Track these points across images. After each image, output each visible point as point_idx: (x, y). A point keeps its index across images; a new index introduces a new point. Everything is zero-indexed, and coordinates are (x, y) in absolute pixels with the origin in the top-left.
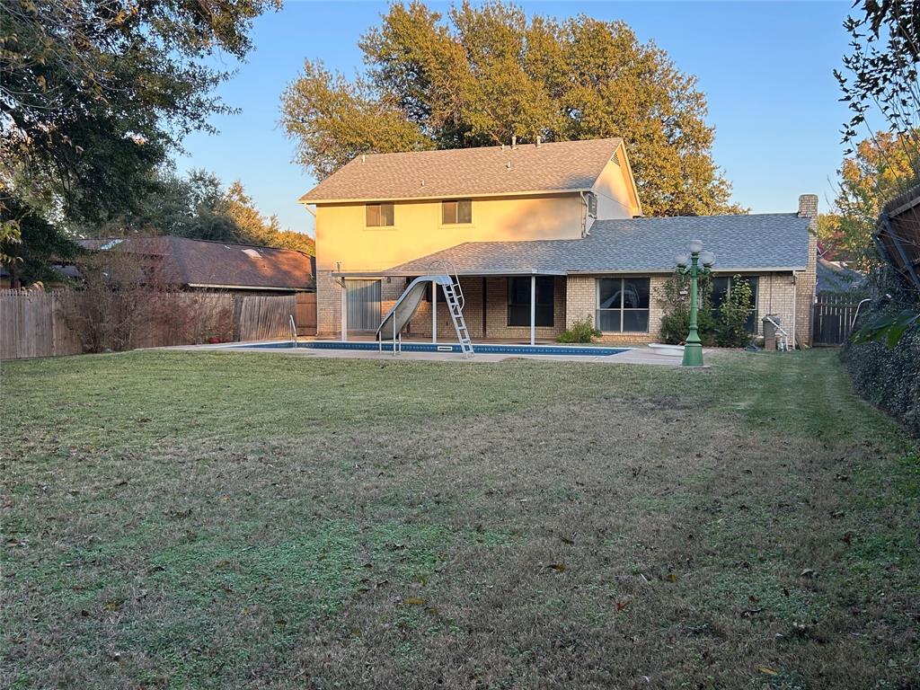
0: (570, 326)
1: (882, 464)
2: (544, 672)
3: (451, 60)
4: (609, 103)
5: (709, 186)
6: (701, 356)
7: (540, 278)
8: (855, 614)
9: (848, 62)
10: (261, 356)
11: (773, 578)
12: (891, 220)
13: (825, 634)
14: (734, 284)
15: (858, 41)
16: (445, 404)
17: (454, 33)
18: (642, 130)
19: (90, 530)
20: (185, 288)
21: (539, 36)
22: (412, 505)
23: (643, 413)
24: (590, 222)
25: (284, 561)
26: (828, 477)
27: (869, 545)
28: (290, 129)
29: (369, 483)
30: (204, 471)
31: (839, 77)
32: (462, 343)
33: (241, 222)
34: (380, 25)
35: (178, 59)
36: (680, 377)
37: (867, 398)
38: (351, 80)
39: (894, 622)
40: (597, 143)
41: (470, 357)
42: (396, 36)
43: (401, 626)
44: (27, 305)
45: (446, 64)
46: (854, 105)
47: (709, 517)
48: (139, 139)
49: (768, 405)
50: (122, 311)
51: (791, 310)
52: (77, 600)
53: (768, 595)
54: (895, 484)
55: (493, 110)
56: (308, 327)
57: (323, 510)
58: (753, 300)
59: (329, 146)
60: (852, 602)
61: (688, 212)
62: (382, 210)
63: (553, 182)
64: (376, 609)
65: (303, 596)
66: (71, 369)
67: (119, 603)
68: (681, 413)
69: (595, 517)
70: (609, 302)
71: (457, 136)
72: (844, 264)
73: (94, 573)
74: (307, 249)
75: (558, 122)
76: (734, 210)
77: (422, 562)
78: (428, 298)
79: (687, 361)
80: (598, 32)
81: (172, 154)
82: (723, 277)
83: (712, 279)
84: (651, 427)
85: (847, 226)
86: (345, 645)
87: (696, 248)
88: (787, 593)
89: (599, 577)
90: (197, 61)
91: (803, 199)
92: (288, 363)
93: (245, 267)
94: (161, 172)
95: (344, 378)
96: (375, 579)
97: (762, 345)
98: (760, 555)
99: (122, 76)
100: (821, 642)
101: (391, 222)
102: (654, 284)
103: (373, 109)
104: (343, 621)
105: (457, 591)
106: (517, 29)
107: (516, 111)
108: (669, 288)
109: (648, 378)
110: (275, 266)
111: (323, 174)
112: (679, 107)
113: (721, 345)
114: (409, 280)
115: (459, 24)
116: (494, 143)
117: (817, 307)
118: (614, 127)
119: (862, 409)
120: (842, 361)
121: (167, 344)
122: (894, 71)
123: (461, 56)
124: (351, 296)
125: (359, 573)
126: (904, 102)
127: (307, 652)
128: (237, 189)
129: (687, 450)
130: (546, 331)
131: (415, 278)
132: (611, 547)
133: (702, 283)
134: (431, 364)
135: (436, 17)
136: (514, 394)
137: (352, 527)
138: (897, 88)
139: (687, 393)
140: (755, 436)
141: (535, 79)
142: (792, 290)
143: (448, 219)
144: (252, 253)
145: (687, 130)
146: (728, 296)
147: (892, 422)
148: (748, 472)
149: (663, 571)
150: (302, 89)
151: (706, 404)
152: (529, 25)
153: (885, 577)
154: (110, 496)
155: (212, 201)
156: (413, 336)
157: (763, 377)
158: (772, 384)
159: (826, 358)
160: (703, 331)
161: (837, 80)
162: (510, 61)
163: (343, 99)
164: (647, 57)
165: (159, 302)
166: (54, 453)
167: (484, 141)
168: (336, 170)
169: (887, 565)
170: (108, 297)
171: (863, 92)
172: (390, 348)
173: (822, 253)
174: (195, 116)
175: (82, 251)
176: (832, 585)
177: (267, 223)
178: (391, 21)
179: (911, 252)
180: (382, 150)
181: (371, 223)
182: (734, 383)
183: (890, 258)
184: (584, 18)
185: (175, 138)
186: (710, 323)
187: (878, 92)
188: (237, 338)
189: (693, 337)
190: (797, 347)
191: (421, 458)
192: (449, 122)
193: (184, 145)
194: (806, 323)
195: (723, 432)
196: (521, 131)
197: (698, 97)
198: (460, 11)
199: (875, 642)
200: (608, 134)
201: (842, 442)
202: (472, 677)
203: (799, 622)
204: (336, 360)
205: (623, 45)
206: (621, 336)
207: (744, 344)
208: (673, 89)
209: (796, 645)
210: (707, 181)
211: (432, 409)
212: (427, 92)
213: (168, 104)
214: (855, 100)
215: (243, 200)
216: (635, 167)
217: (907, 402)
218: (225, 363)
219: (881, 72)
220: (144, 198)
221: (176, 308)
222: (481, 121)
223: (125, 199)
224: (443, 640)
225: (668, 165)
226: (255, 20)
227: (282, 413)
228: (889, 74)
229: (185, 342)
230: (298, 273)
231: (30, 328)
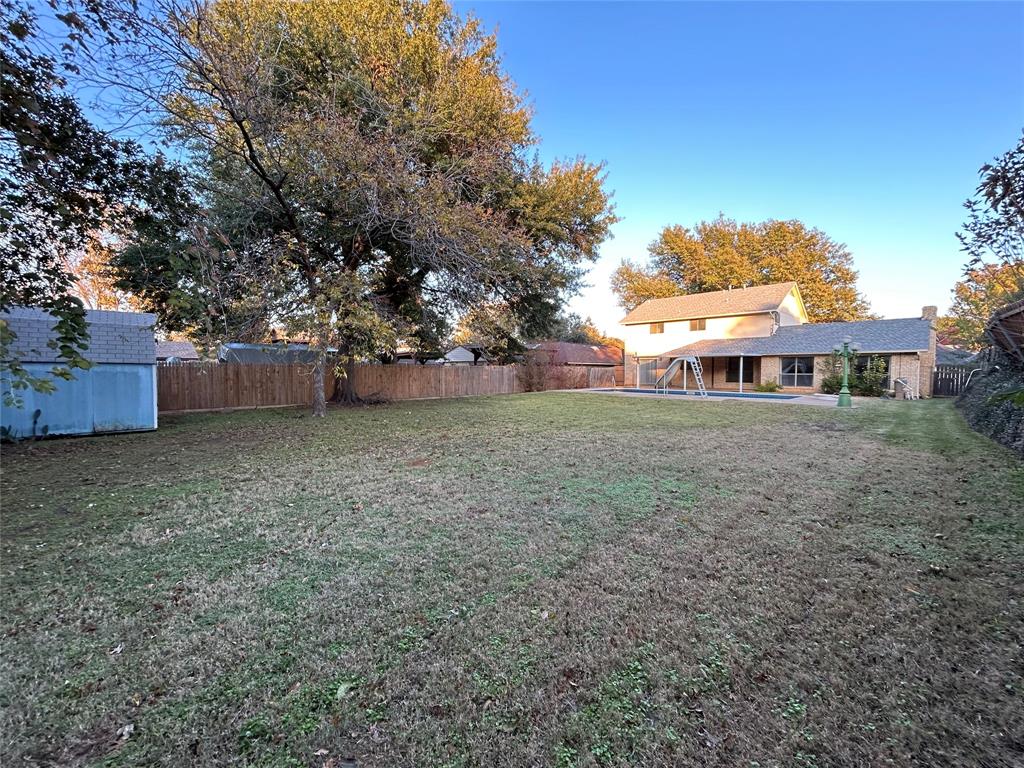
0: (763, 383)
1: (996, 474)
2: (760, 566)
3: (695, 251)
4: (787, 264)
5: (854, 304)
6: (850, 401)
7: (744, 357)
8: (980, 566)
9: (966, 226)
10: (600, 395)
11: (913, 536)
12: (1001, 320)
13: (956, 575)
14: (872, 359)
15: (976, 213)
16: (693, 422)
17: (697, 237)
18: (808, 276)
19: (535, 468)
20: (566, 364)
21: (745, 232)
22: (679, 472)
23: (812, 432)
24: (776, 327)
25: (618, 491)
26: (951, 479)
27: (988, 525)
28: (614, 291)
29: (655, 459)
30: (579, 446)
31: (959, 236)
32: (701, 391)
33: (590, 334)
34: (658, 238)
35: (568, 266)
36: (836, 412)
37: (980, 431)
38: (644, 266)
39: (1013, 576)
40: (779, 285)
41: (706, 398)
42: (667, 242)
43: (678, 530)
44: (505, 372)
45: (693, 253)
46: (972, 252)
47: (862, 495)
48: (552, 301)
49: (901, 432)
50: (541, 375)
51: (916, 376)
52: (532, 497)
53: (910, 546)
54: (1009, 488)
55: (718, 273)
56: (620, 382)
57: (634, 469)
58: (887, 369)
59: (632, 297)
60: (976, 558)
61: (839, 320)
62: (658, 326)
63: (753, 308)
64: (665, 520)
65: (628, 509)
66: (521, 399)
67: (548, 501)
68: (838, 433)
69: (785, 487)
70: (787, 370)
71: (699, 287)
72: (957, 346)
73: (537, 486)
74: (620, 345)
75: (756, 276)
76: (872, 317)
77: (687, 500)
78: (682, 368)
79: (840, 404)
80: (780, 227)
81: (564, 306)
82: (864, 357)
83: (857, 357)
84: (818, 441)
85: (962, 324)
86: (651, 535)
87: (847, 341)
88: (924, 547)
89: (790, 520)
90: (576, 266)
91: (925, 309)
92: (612, 399)
93: (592, 354)
94: (558, 315)
95: (639, 407)
96: (663, 506)
97: (893, 396)
98: (902, 521)
99: (545, 276)
100: (952, 580)
101: (662, 331)
102: (816, 360)
103: (654, 278)
104: (649, 523)
105: (707, 517)
106: (732, 231)
107: (732, 273)
108: (827, 362)
109: (814, 413)
110: (605, 354)
111: (629, 310)
112: (833, 262)
113: (864, 395)
114: (672, 360)
115: (699, 232)
116: (719, 289)
117: (937, 374)
118: (791, 277)
119: (977, 438)
120: (957, 407)
121: (559, 388)
122: (1006, 228)
123: (700, 249)
124: (642, 367)
125: (654, 502)
126: (1014, 247)
127: (633, 535)
128: (589, 320)
129: (844, 455)
130: (748, 385)
131: (675, 358)
132: (796, 505)
133: (850, 360)
134: (684, 401)
135: (687, 231)
136: (731, 419)
137: (649, 479)
138: (1009, 239)
139: (841, 422)
140: (892, 450)
141: (742, 255)
142: (918, 363)
143: (693, 328)
144: (595, 348)
145: (839, 274)
146: (869, 367)
147: (1002, 448)
148: (889, 471)
149: (832, 522)
150: (620, 272)
151: (854, 430)
152: (739, 228)
153: (1003, 546)
154: (541, 454)
155: (578, 326)
156: (673, 387)
157: (895, 415)
158: (902, 419)
159: (944, 405)
160: (851, 387)
161: (958, 239)
162: (728, 248)
163: (639, 274)
164: (812, 237)
165: (555, 370)
166: (517, 434)
167: (713, 289)
168: (635, 308)
169: (1005, 539)
170: (535, 369)
171: (980, 244)
172: (662, 392)
173: (941, 340)
174: (574, 290)
175: (527, 349)
176: (960, 547)
177: (601, 335)
178: (664, 236)
179: (1018, 340)
180: (658, 297)
181: (653, 332)
182: (873, 419)
183: (998, 343)
184: (772, 220)
185: (566, 300)
186: (856, 382)
187: (992, 243)
188: (588, 387)
189: (845, 390)
190: (920, 397)
191: (682, 448)
192: (694, 281)
193: (569, 303)
194: (928, 383)
195: (869, 446)
196: (735, 282)
197: (846, 256)
198: (700, 226)
199: (998, 586)
200: (787, 280)
201: (960, 458)
202: (718, 562)
203: (935, 565)
204: (635, 398)
205: (796, 232)
206: (795, 388)
207: (879, 394)
208: (829, 252)
209: (932, 579)
210: (852, 302)
211: (686, 424)
212: (682, 267)
213: (563, 285)
214: (973, 249)
215: (591, 324)
216: (804, 297)
217: (1016, 436)
218: (584, 398)
219: (995, 230)
220: (551, 326)
221: (562, 373)
222: (711, 279)
223: (544, 327)
224: (701, 541)
225: (826, 294)
226: (602, 245)
227: (611, 422)
228: (1001, 231)
229: (566, 388)
230: (615, 357)
231: (506, 381)
